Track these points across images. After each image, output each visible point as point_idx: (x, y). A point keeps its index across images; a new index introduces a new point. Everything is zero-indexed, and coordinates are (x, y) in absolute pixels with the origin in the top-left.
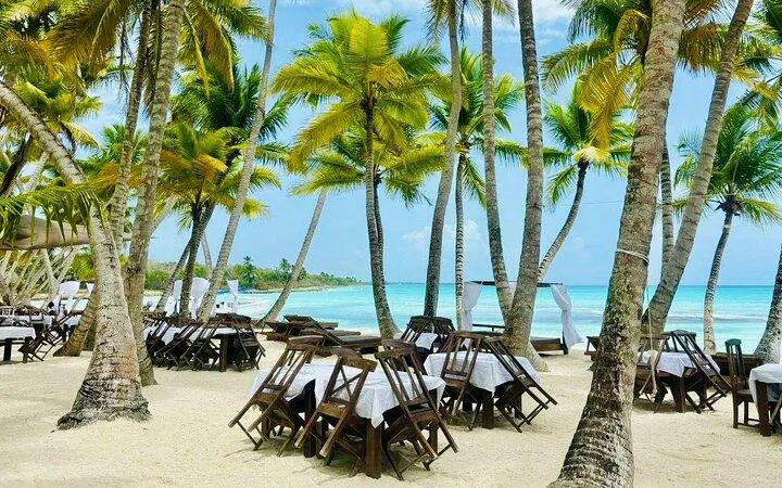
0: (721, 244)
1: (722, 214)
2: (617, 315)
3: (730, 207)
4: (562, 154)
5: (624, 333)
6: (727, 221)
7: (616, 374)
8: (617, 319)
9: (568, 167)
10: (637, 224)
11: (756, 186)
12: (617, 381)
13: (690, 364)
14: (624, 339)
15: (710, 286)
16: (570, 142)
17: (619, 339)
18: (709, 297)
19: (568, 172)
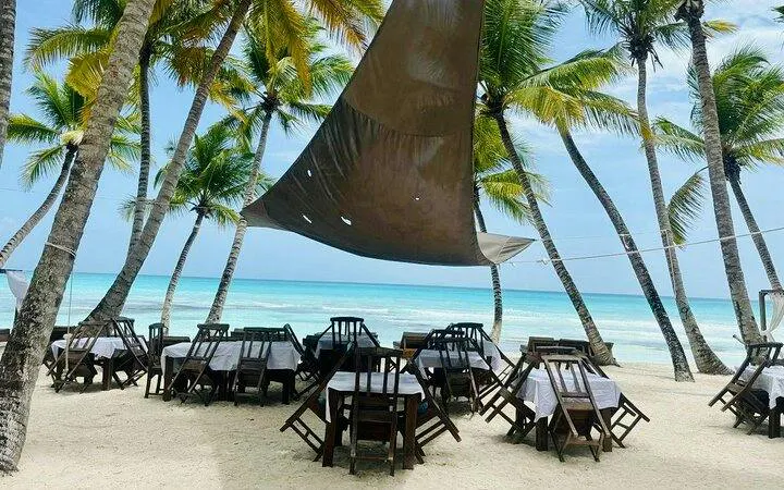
0: (189, 242)
1: (195, 215)
2: (35, 303)
3: (203, 210)
4: (51, 132)
5: (38, 319)
6: (198, 222)
7: (23, 357)
8: (34, 306)
9: (54, 146)
10: (69, 222)
11: (225, 195)
12: (22, 363)
13: (122, 347)
14: (37, 324)
15: (174, 278)
16: (62, 120)
17: (32, 324)
18: (171, 287)
19: (55, 152)
